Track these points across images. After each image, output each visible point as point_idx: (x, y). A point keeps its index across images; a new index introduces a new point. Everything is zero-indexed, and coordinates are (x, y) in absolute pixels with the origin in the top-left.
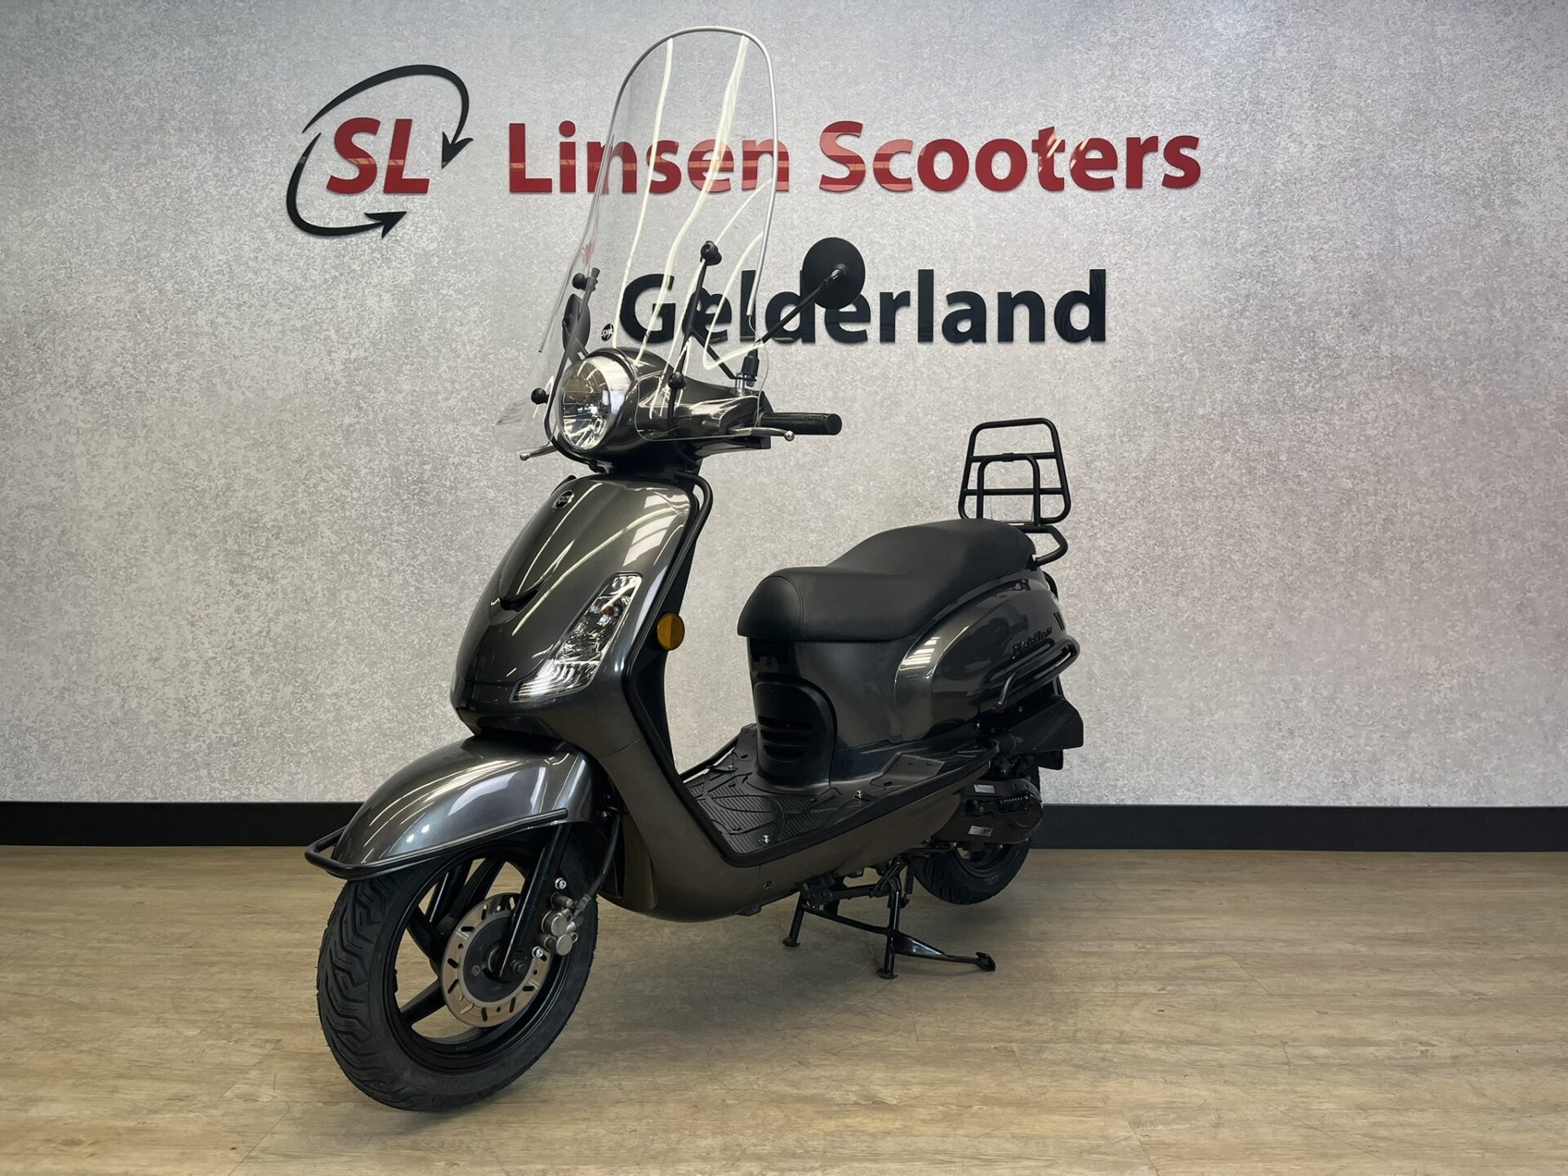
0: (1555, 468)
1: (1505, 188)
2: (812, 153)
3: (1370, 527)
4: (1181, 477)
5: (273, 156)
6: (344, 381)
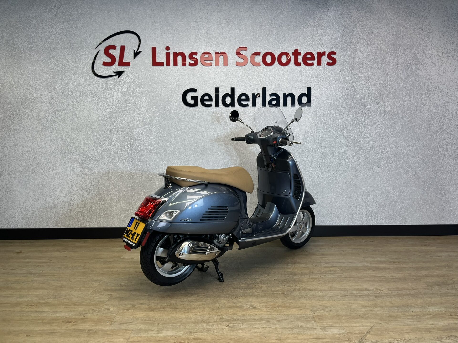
0: (425, 139)
1: (416, 65)
2: (234, 56)
3: (377, 155)
4: (330, 142)
5: (87, 56)
6: (109, 117)
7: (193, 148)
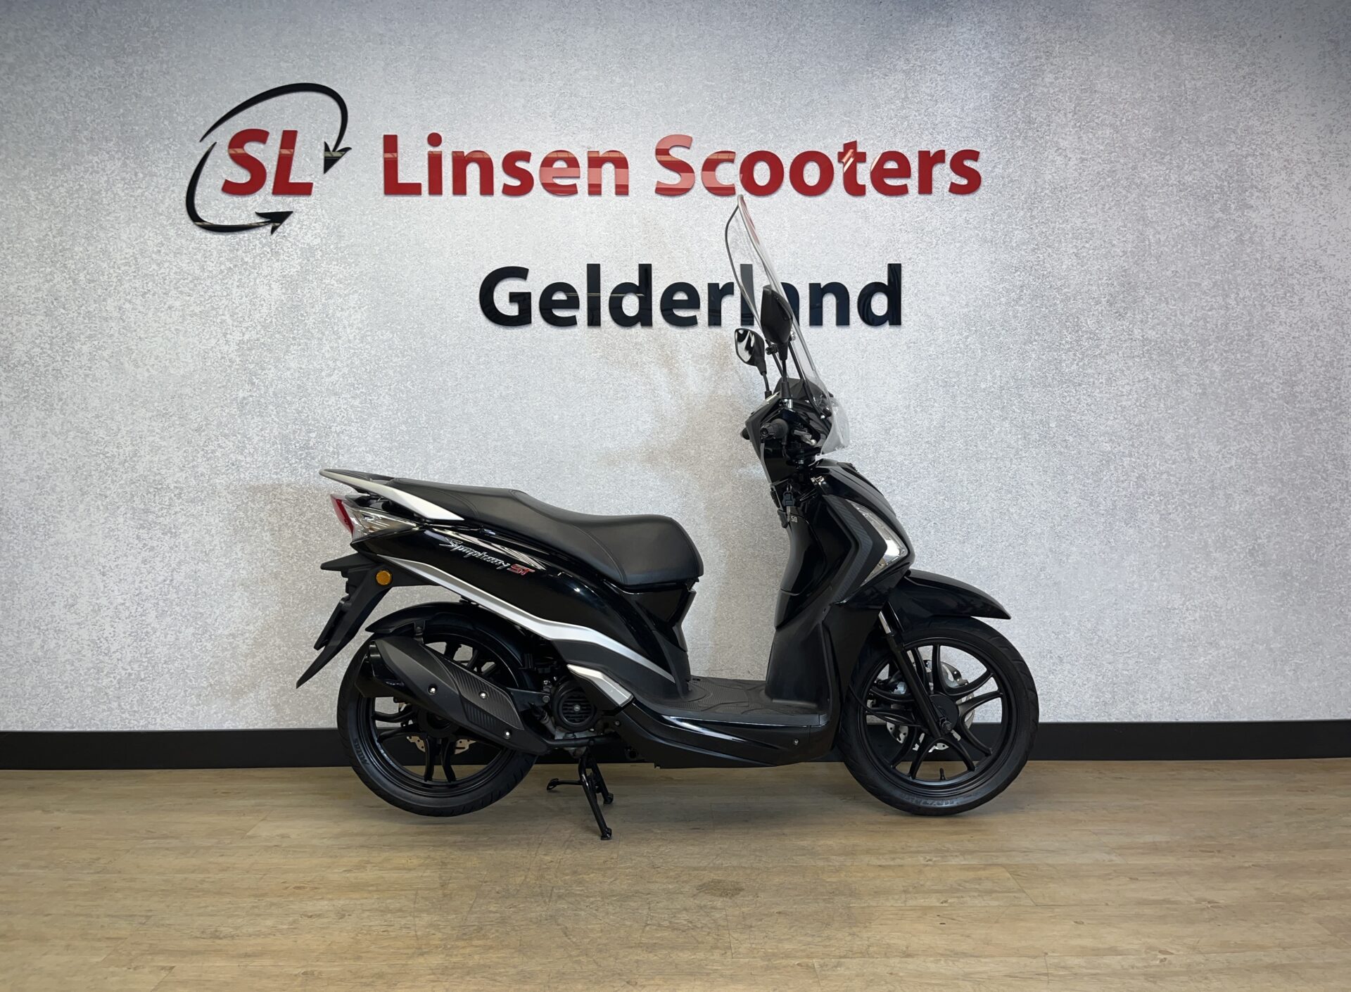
0: (1281, 434)
1: (1240, 194)
2: (649, 162)
4: (966, 442)
5: (174, 162)
6: (238, 359)
7: (514, 460)
